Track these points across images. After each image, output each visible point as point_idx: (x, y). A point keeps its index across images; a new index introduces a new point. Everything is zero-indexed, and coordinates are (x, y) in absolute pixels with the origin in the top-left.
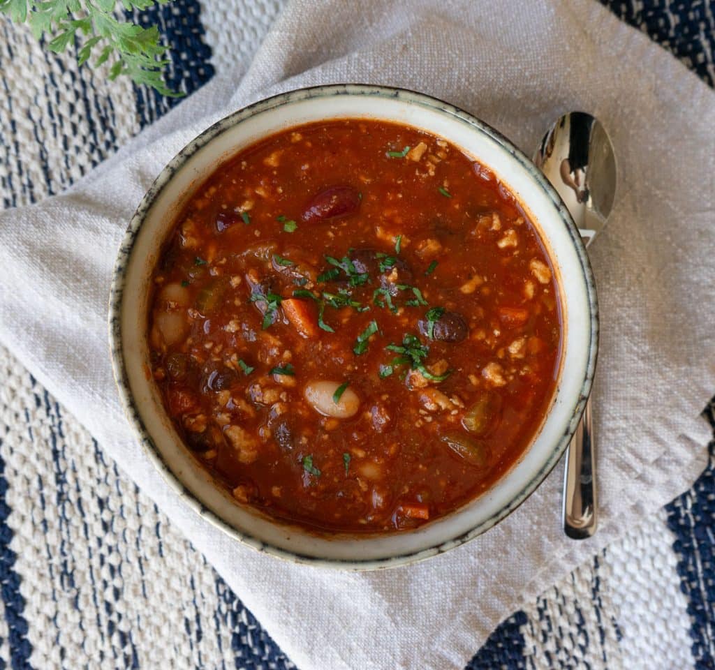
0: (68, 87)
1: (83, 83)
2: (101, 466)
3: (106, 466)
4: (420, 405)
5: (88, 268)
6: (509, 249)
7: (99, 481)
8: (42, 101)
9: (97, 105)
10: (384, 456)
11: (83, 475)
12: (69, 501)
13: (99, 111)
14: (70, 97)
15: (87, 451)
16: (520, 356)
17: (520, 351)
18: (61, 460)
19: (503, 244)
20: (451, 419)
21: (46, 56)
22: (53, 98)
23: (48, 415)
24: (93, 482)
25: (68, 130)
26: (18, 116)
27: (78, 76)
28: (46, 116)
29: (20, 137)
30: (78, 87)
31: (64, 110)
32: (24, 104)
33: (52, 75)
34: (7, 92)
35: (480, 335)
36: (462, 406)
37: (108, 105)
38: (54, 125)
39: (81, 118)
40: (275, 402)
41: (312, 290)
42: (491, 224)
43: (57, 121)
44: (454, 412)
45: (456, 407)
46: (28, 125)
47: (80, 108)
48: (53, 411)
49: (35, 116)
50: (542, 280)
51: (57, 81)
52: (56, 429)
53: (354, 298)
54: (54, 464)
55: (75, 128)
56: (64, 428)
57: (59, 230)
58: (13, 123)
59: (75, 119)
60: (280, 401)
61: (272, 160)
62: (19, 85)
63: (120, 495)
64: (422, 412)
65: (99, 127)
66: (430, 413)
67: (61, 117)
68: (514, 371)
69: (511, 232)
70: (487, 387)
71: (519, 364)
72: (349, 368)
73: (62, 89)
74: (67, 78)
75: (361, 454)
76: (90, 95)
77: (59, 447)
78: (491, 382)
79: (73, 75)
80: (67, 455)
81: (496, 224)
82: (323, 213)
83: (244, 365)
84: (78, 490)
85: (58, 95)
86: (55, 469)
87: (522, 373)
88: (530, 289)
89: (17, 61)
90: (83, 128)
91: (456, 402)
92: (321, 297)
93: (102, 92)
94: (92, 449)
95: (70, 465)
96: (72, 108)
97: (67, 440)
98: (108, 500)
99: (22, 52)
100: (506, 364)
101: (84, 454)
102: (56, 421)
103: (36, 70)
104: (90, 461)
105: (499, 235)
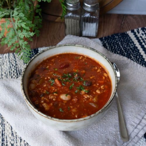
0: (13, 68)
1: (16, 68)
2: (13, 137)
3: (14, 137)
4: (84, 97)
5: (15, 90)
6: (99, 72)
7: (12, 140)
8: (8, 71)
9: (19, 71)
10: (77, 107)
11: (8, 139)
12: (4, 144)
13: (19, 72)
14: (13, 70)
15: (10, 134)
16: (103, 88)
17: (103, 87)
18: (4, 136)
19: (98, 71)
20: (90, 100)
21: (10, 64)
22: (10, 70)
23: (2, 126)
24: (11, 140)
25: (12, 75)
26: (3, 73)
27: (15, 66)
28: (9, 73)
29: (3, 76)
30: (15, 68)
31: (12, 72)
32: (4, 71)
33: (10, 67)
34: (2, 70)
35: (95, 85)
36: (92, 97)
37: (21, 71)
38: (10, 74)
39: (15, 73)
40: (54, 98)
41: (61, 79)
42: (95, 68)
43: (11, 74)
44: (91, 98)
45: (91, 97)
46: (5, 75)
47: (15, 71)
48: (3, 126)
49: (6, 73)
50: (106, 76)
51: (11, 67)
52: (3, 130)
53: (69, 80)
54: (2, 137)
55: (14, 75)
56: (5, 129)
57: (10, 82)
58: (2, 75)
59: (14, 73)
60: (55, 98)
61: (53, 60)
62: (4, 68)
63: (17, 143)
64: (84, 99)
65: (19, 74)
66: (86, 99)
67: (11, 73)
68: (102, 91)
69: (99, 69)
70: (97, 94)
71: (103, 90)
72: (69, 91)
73: (12, 69)
74: (13, 67)
75: (72, 107)
76: (17, 69)
77: (3, 133)
78: (98, 93)
79: (15, 67)
80: (5, 135)
81: (96, 68)
82: (63, 67)
83: (47, 92)
84: (7, 142)
85: (11, 70)
86: (2, 138)
87: (104, 91)
88: (104, 78)
89: (4, 65)
90: (16, 74)
91: (91, 96)
92: (63, 80)
93: (20, 69)
94: (11, 133)
95: (6, 137)
96: (14, 72)
97: (5, 132)
98: (14, 144)
99: (5, 63)
100: (100, 90)
101: (9, 134)
102: (4, 128)
103: (7, 66)
104: (10, 136)
105: (97, 70)
